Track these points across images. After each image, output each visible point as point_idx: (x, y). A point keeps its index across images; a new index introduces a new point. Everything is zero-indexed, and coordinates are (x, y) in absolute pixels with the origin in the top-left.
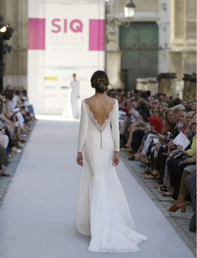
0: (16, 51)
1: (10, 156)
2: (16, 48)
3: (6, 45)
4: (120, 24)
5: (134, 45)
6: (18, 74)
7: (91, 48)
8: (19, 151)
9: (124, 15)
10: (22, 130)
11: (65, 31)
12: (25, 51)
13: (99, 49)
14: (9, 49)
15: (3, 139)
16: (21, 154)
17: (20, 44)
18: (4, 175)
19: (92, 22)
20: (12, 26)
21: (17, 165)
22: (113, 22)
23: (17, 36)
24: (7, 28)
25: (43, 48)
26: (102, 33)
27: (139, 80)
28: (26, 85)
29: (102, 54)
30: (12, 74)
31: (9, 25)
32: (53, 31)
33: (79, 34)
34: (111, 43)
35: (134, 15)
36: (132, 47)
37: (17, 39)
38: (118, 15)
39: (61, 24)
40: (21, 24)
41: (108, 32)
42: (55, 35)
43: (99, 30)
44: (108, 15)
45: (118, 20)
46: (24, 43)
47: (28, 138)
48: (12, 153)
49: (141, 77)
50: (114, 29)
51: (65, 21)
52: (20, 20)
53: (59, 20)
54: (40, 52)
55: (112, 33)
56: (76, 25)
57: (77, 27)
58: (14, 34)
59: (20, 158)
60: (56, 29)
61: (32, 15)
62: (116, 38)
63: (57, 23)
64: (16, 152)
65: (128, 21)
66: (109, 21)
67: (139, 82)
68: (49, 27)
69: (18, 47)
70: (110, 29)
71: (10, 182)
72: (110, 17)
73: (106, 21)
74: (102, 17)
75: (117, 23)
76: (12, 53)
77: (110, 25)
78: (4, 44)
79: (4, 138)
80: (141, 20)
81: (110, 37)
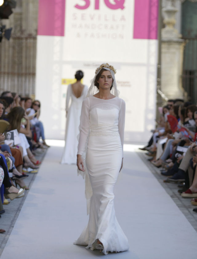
0: (19, 38)
2: (18, 34)
3: (3, 27)
6: (20, 75)
7: (137, 35)
13: (149, 38)
14: (8, 33)
16: (24, 197)
17: (24, 27)
21: (16, 216)
23: (21, 14)
25: (62, 33)
26: (154, 10)
29: (154, 43)
32: (77, 7)
33: (118, 12)
34: (168, 28)
37: (20, 19)
41: (164, 9)
42: (79, 12)
46: (31, 26)
47: (36, 173)
50: (173, 5)
54: (57, 39)
55: (170, 13)
57: (116, 1)
60: (82, 3)
62: (176, 19)
69: (22, 31)
70: (167, 5)
71: (5, 241)
76: (11, 40)
81: (167, 19)
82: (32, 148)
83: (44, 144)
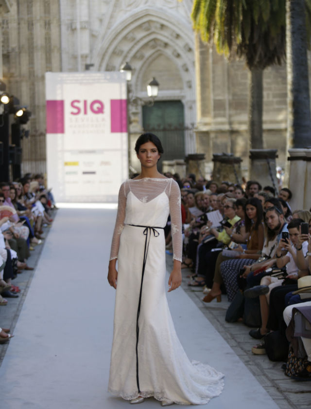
0: (34, 136)
1: (31, 248)
2: (34, 133)
3: (23, 130)
4: (143, 103)
5: (159, 126)
6: (36, 160)
7: (114, 130)
8: (40, 241)
9: (147, 94)
10: (43, 220)
11: (85, 113)
12: (43, 135)
13: (121, 131)
14: (27, 133)
15: (23, 231)
16: (42, 245)
17: (38, 128)
18: (27, 269)
19: (113, 102)
20: (29, 109)
21: (39, 258)
22: (135, 101)
23: (35, 119)
24: (24, 112)
25: (62, 131)
26: (124, 113)
27: (166, 162)
28: (46, 172)
29: (124, 135)
30: (30, 160)
31: (26, 108)
32: (73, 113)
33: (100, 116)
34: (134, 124)
35: (158, 94)
36: (156, 127)
37: (34, 123)
38: (141, 95)
39: (81, 105)
40: (38, 106)
41: (131, 112)
42: (74, 117)
43: (121, 111)
44: (131, 95)
45: (141, 99)
46: (42, 127)
47: (50, 228)
48: (33, 245)
49: (166, 159)
50: (136, 109)
51: (85, 102)
52: (37, 103)
53: (78, 101)
54: (59, 135)
55: (135, 114)
56: (96, 106)
57: (98, 108)
58: (32, 117)
59: (41, 249)
60: (75, 111)
61: (49, 97)
62: (139, 118)
63: (76, 104)
64: (36, 244)
65: (152, 100)
66: (132, 100)
67: (165, 165)
68: (68, 109)
69: (36, 131)
70: (133, 109)
71: (32, 276)
72: (132, 96)
73: (128, 101)
74: (124, 97)
75: (140, 102)
76: (29, 138)
77: (132, 105)
78: (21, 129)
79: (25, 229)
80: (165, 99)
81: (133, 118)
82: (46, 210)
83: (55, 207)
